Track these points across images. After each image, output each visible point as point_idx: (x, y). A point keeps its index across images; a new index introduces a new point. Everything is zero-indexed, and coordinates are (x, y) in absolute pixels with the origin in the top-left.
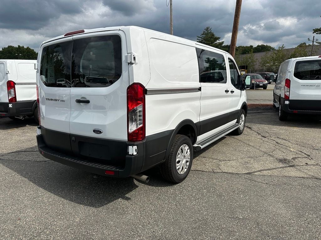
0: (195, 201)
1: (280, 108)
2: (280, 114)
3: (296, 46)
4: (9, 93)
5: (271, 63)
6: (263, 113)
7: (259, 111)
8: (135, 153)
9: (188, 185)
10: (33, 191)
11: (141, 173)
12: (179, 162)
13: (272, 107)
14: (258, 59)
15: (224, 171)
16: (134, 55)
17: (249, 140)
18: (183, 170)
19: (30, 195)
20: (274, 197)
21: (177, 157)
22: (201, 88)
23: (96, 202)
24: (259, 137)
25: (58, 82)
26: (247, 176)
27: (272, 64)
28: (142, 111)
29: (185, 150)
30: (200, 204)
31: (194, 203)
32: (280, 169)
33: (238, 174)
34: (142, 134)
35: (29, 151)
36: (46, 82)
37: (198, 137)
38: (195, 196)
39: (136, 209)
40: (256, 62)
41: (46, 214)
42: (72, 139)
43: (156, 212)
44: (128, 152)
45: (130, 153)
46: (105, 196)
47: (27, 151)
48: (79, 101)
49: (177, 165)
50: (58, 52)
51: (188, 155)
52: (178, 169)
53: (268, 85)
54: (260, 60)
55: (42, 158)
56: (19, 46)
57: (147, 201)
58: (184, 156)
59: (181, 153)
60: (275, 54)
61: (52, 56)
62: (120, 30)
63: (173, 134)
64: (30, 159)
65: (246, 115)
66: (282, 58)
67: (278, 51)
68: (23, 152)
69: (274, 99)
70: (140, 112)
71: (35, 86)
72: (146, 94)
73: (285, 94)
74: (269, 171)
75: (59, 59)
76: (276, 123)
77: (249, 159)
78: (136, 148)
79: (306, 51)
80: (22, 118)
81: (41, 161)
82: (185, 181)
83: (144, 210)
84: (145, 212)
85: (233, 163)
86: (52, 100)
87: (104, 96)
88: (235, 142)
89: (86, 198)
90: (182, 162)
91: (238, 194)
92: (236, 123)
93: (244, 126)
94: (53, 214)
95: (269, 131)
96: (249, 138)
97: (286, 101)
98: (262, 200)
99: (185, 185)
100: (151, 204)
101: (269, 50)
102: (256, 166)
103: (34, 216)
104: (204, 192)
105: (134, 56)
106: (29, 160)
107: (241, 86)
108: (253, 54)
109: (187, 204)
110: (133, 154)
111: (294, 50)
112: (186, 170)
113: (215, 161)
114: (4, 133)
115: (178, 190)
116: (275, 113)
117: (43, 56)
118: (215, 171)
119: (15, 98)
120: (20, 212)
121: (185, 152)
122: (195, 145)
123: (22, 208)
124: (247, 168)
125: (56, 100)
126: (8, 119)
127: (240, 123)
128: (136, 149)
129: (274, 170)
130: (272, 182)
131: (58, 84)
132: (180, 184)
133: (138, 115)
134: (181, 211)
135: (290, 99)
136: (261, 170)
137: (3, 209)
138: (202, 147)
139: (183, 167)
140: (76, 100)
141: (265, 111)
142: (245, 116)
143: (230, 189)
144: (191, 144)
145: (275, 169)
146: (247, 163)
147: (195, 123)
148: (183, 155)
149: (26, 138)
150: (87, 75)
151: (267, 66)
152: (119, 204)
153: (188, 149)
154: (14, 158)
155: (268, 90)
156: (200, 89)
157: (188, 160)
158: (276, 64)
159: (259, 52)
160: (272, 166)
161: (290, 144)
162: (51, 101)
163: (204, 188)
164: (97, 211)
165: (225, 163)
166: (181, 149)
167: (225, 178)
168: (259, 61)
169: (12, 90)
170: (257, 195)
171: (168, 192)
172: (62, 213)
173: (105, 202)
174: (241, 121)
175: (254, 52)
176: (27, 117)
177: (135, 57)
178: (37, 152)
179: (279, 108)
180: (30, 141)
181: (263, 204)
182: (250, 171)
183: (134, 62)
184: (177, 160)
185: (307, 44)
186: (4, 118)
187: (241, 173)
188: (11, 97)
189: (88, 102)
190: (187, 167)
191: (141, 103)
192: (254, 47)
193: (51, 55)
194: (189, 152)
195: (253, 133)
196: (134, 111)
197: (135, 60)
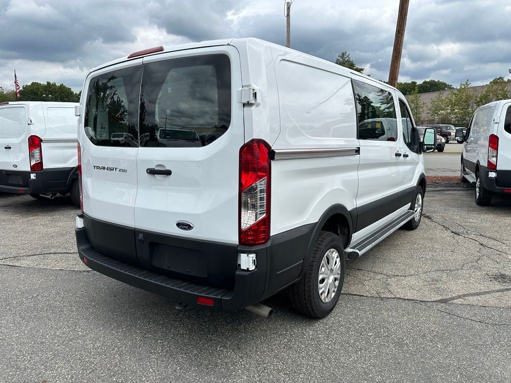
0: (356, 352)
1: (478, 184)
2: (478, 194)
3: (487, 83)
4: (31, 156)
5: (448, 109)
6: (446, 192)
7: (439, 189)
8: (252, 268)
9: (339, 321)
10: (68, 326)
11: (260, 303)
12: (323, 281)
13: (460, 182)
14: (425, 104)
15: (398, 296)
16: (253, 90)
17: (431, 239)
18: (329, 295)
19: (64, 333)
20: (499, 349)
21: (320, 272)
22: (359, 148)
23: (178, 350)
24: (448, 233)
25: (113, 137)
26: (442, 307)
27: (449, 111)
28: (265, 191)
29: (333, 258)
30: (365, 360)
31: (354, 357)
32: (498, 294)
33: (425, 301)
34: (264, 232)
35: (61, 253)
36: (95, 138)
37: (353, 235)
38: (354, 344)
39: (250, 367)
40: (422, 108)
41: (90, 373)
42: (139, 238)
43: (287, 374)
44: (240, 265)
45: (243, 267)
46: (193, 339)
47: (59, 253)
48: (152, 172)
49: (320, 285)
50: (114, 87)
51: (338, 267)
52: (321, 294)
53: (446, 144)
54: (430, 105)
55: (82, 266)
56: (48, 83)
57: (269, 352)
58: (332, 270)
59: (326, 264)
60: (454, 96)
61: (104, 95)
62: (228, 45)
63: (314, 232)
64: (63, 267)
65: (424, 196)
66: (465, 102)
67: (459, 90)
68: (51, 255)
69: (464, 168)
70: (261, 191)
71: (76, 144)
72: (273, 159)
73: (488, 160)
74: (479, 298)
75: (116, 99)
76: (471, 209)
77: (438, 273)
78: (254, 258)
79: (505, 89)
80: (52, 197)
81: (81, 272)
82: (332, 314)
83: (265, 368)
84: (267, 372)
85: (412, 281)
86: (104, 168)
87: (198, 162)
88: (408, 242)
89: (160, 343)
90: (328, 280)
91: (431, 341)
92: (409, 209)
93: (421, 214)
94: (102, 374)
95: (463, 224)
96: (430, 236)
97: (491, 172)
98: (479, 353)
99: (333, 323)
100: (275, 357)
101: (443, 89)
102: (455, 287)
103: (70, 376)
104: (370, 336)
105: (254, 92)
106: (61, 269)
107: (416, 147)
108: (418, 95)
109: (342, 359)
110: (248, 269)
111: (486, 89)
112: (333, 294)
113: (379, 277)
114: (21, 221)
115: (321, 331)
116: (466, 192)
117: (90, 96)
118: (383, 296)
119: (41, 163)
120: (46, 367)
121: (332, 262)
122: (349, 250)
123: (48, 358)
124: (438, 290)
125: (112, 169)
126: (29, 198)
127: (415, 209)
128: (255, 260)
129: (488, 296)
130: (490, 318)
131: (114, 141)
132: (324, 320)
133: (259, 197)
134: (333, 373)
135: (498, 168)
136: (464, 295)
137: (17, 361)
138: (360, 253)
139: (329, 289)
140: (147, 170)
141: (449, 188)
142: (423, 198)
143: (416, 331)
144: (343, 248)
145: (488, 293)
146: (437, 281)
147: (349, 210)
148: (330, 269)
149: (57, 229)
150: (161, 126)
151: (441, 114)
152: (219, 355)
153: (337, 257)
154: (37, 265)
155: (446, 153)
156: (358, 151)
157: (337, 276)
158: (456, 110)
159: (426, 92)
160: (483, 288)
161: (504, 247)
162: (102, 170)
163: (369, 328)
164: (180, 369)
165: (397, 281)
166: (327, 258)
167: (403, 310)
168: (427, 107)
169: (37, 151)
170: (467, 344)
171: (304, 335)
172: (119, 370)
173: (193, 351)
174: (416, 205)
175: (420, 92)
176: (58, 195)
177: (256, 93)
178: (74, 256)
179: (475, 183)
180: (62, 235)
181: (482, 363)
182: (444, 297)
183: (254, 102)
184: (320, 277)
185: (506, 79)
186: (22, 196)
187: (429, 300)
188: (35, 163)
189: (168, 173)
190: (336, 290)
191: (264, 176)
192: (418, 84)
193: (102, 94)
194: (338, 264)
195: (436, 226)
196: (252, 191)
197: (256, 98)
